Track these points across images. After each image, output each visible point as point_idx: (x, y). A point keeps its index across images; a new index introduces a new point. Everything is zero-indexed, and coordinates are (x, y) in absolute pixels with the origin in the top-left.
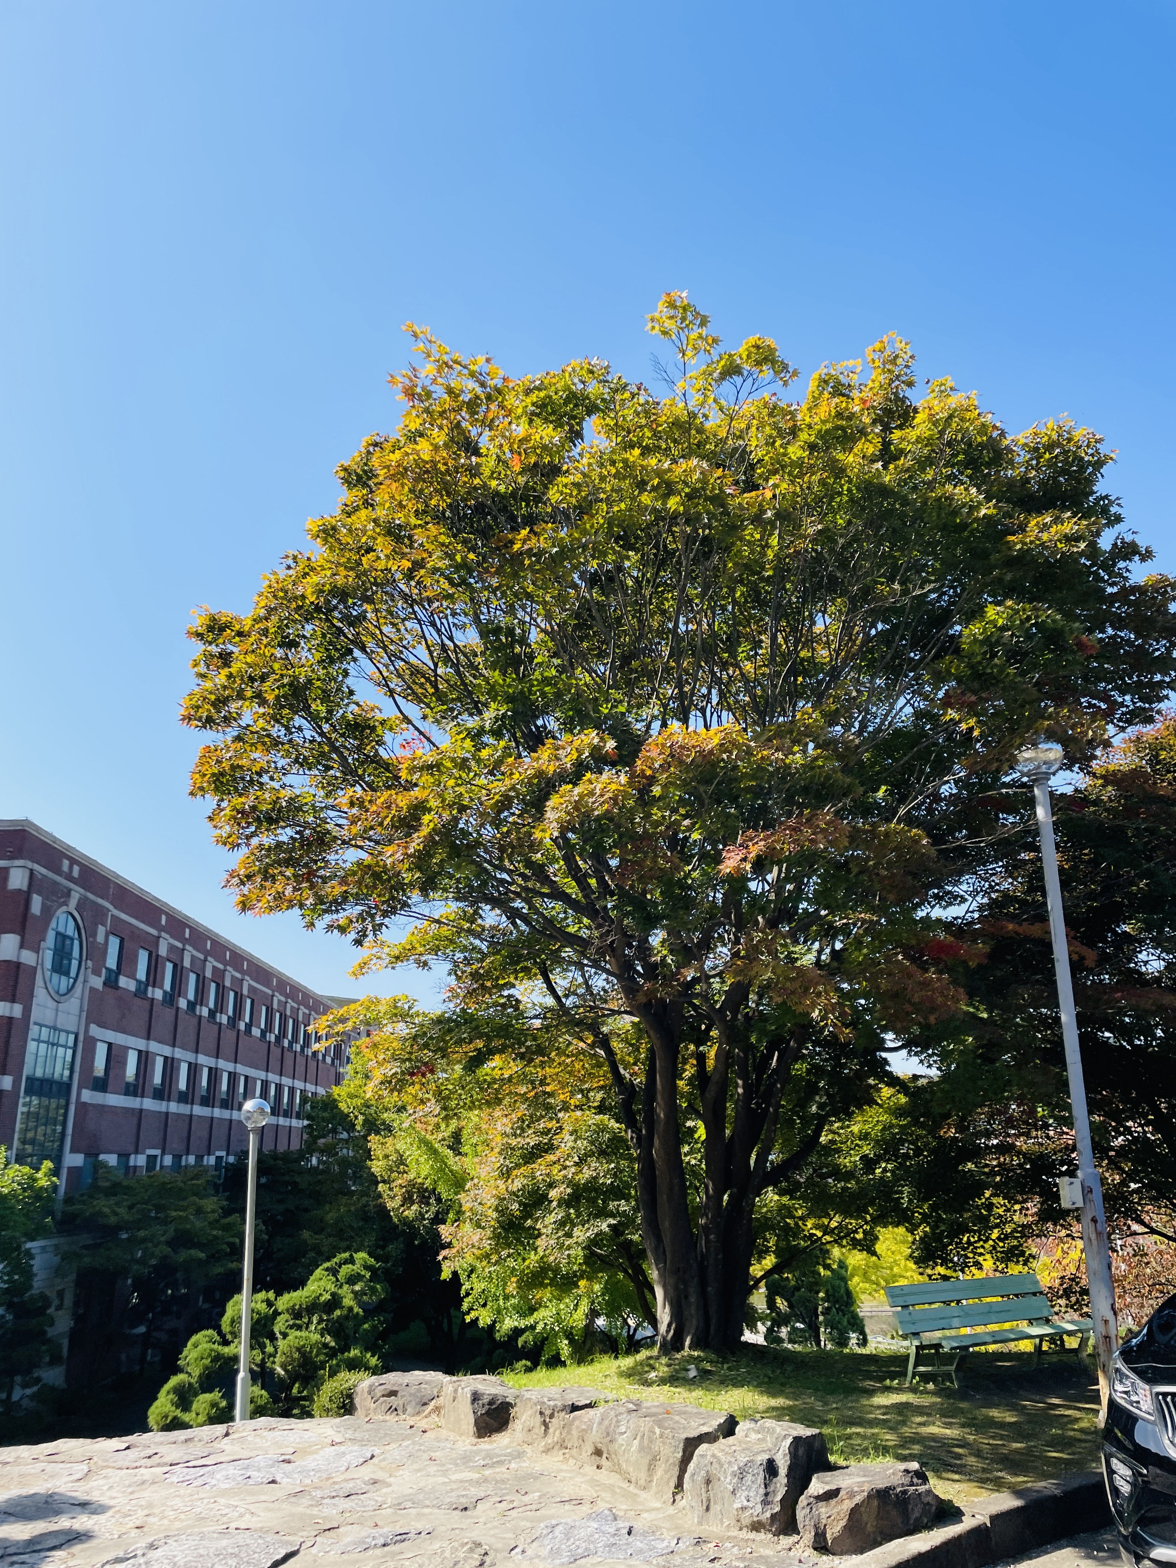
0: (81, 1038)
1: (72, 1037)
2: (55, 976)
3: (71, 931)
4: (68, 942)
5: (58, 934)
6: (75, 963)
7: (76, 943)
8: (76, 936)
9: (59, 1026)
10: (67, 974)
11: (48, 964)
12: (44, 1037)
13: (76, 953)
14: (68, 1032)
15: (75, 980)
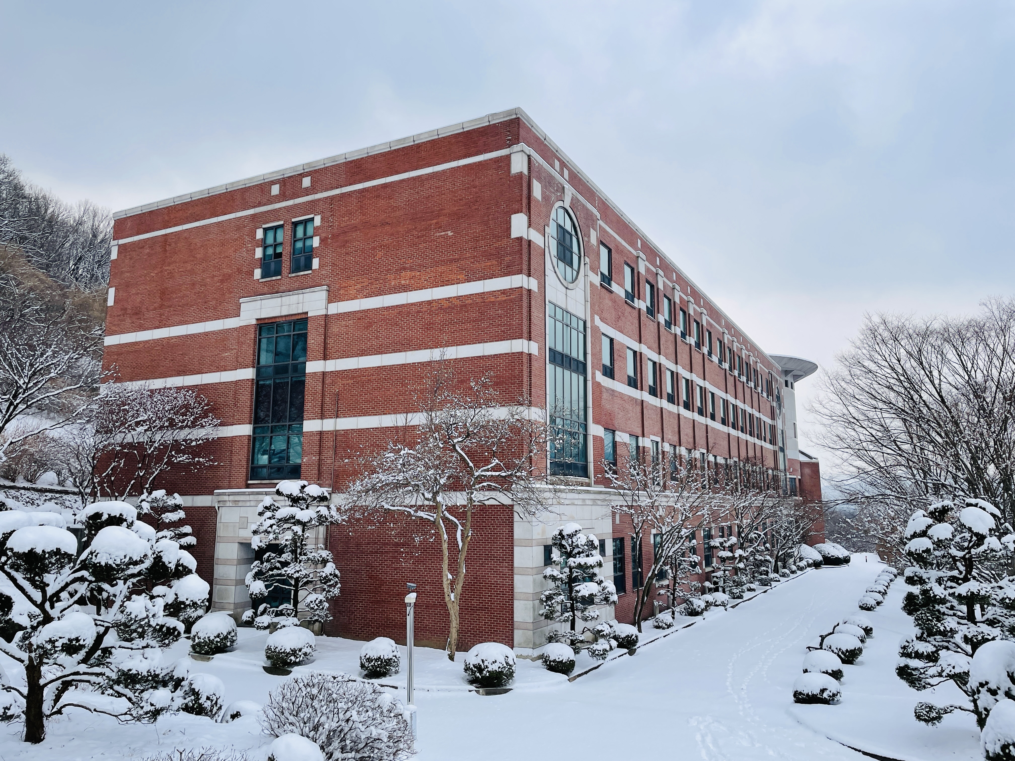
0: (589, 325)
1: (581, 324)
2: (561, 264)
3: (568, 226)
4: (568, 237)
5: (559, 226)
6: (575, 258)
7: (574, 240)
8: (573, 233)
9: (570, 310)
10: (571, 265)
11: (554, 252)
12: (559, 316)
13: (575, 249)
14: (578, 318)
15: (578, 273)
